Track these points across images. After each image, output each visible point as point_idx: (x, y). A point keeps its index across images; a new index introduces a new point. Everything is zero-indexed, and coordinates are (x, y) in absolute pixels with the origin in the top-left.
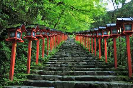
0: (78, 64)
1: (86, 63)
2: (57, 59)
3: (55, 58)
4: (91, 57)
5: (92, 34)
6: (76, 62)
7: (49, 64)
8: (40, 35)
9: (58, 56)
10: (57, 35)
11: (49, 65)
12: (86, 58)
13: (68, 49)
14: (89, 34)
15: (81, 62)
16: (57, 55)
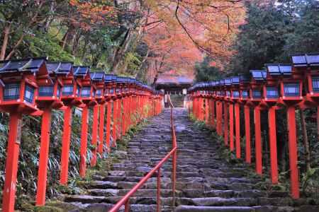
0: (191, 203)
1: (219, 199)
2: (115, 184)
3: (108, 182)
4: (244, 179)
5: (246, 94)
6: (185, 194)
7: (84, 201)
8: (54, 98)
9: (122, 173)
10: (119, 97)
11: (86, 205)
12: (226, 180)
13: (160, 148)
14: (237, 93)
15: (204, 195)
16: (117, 169)
